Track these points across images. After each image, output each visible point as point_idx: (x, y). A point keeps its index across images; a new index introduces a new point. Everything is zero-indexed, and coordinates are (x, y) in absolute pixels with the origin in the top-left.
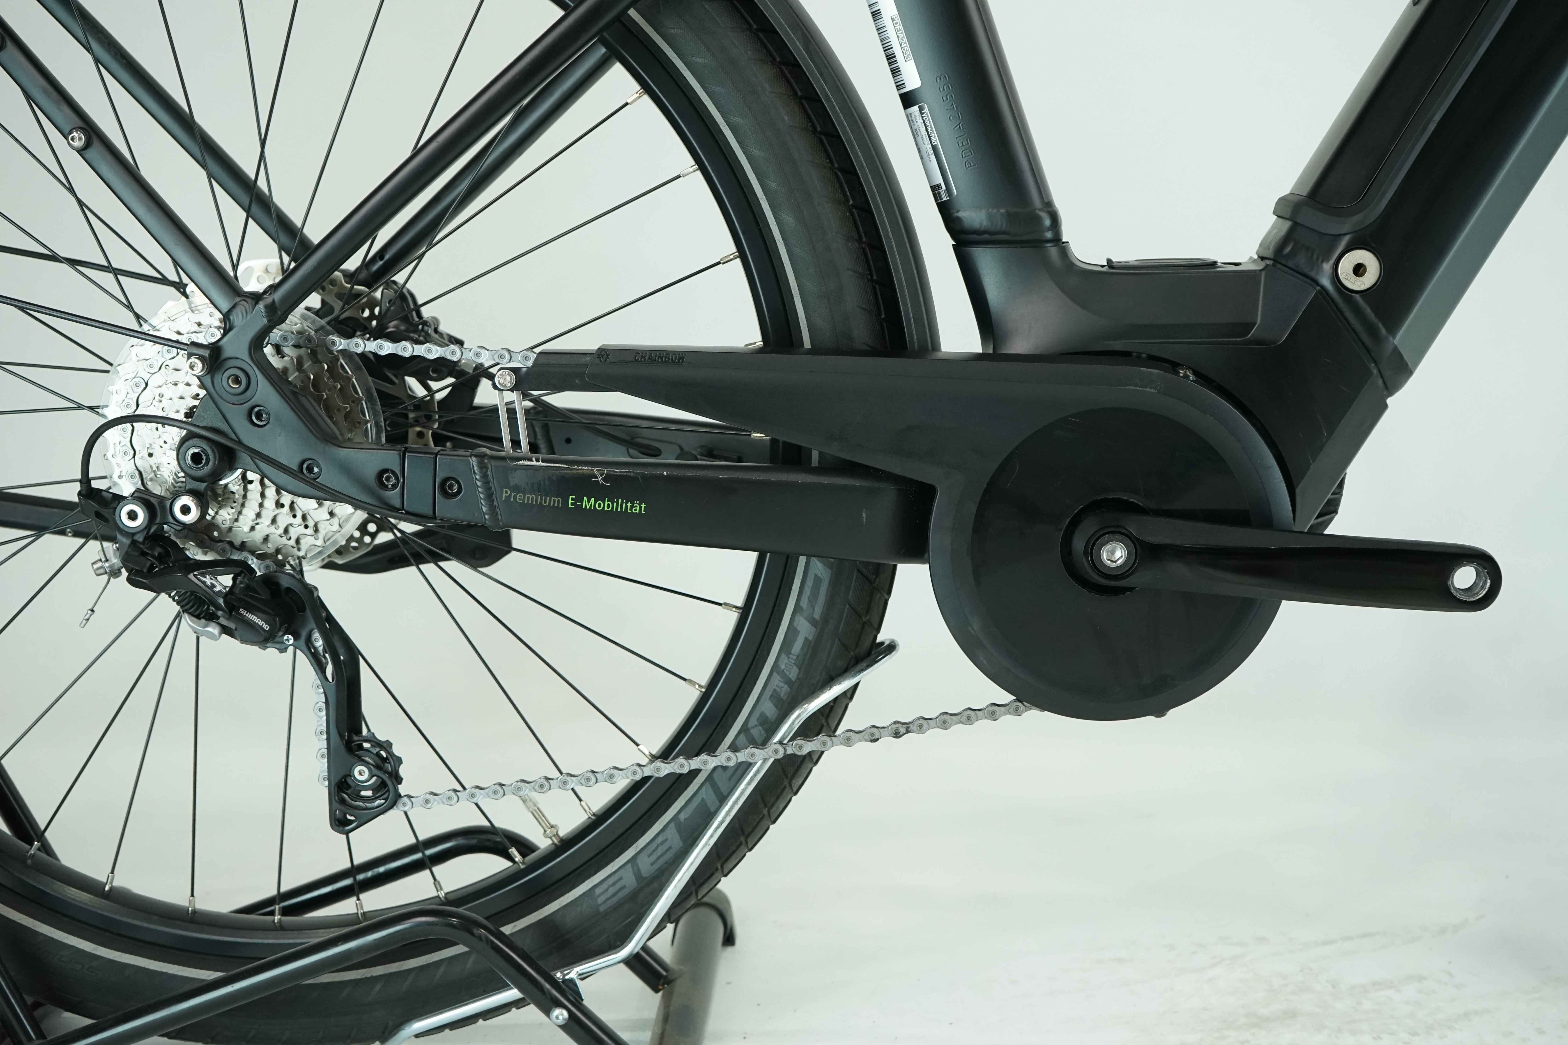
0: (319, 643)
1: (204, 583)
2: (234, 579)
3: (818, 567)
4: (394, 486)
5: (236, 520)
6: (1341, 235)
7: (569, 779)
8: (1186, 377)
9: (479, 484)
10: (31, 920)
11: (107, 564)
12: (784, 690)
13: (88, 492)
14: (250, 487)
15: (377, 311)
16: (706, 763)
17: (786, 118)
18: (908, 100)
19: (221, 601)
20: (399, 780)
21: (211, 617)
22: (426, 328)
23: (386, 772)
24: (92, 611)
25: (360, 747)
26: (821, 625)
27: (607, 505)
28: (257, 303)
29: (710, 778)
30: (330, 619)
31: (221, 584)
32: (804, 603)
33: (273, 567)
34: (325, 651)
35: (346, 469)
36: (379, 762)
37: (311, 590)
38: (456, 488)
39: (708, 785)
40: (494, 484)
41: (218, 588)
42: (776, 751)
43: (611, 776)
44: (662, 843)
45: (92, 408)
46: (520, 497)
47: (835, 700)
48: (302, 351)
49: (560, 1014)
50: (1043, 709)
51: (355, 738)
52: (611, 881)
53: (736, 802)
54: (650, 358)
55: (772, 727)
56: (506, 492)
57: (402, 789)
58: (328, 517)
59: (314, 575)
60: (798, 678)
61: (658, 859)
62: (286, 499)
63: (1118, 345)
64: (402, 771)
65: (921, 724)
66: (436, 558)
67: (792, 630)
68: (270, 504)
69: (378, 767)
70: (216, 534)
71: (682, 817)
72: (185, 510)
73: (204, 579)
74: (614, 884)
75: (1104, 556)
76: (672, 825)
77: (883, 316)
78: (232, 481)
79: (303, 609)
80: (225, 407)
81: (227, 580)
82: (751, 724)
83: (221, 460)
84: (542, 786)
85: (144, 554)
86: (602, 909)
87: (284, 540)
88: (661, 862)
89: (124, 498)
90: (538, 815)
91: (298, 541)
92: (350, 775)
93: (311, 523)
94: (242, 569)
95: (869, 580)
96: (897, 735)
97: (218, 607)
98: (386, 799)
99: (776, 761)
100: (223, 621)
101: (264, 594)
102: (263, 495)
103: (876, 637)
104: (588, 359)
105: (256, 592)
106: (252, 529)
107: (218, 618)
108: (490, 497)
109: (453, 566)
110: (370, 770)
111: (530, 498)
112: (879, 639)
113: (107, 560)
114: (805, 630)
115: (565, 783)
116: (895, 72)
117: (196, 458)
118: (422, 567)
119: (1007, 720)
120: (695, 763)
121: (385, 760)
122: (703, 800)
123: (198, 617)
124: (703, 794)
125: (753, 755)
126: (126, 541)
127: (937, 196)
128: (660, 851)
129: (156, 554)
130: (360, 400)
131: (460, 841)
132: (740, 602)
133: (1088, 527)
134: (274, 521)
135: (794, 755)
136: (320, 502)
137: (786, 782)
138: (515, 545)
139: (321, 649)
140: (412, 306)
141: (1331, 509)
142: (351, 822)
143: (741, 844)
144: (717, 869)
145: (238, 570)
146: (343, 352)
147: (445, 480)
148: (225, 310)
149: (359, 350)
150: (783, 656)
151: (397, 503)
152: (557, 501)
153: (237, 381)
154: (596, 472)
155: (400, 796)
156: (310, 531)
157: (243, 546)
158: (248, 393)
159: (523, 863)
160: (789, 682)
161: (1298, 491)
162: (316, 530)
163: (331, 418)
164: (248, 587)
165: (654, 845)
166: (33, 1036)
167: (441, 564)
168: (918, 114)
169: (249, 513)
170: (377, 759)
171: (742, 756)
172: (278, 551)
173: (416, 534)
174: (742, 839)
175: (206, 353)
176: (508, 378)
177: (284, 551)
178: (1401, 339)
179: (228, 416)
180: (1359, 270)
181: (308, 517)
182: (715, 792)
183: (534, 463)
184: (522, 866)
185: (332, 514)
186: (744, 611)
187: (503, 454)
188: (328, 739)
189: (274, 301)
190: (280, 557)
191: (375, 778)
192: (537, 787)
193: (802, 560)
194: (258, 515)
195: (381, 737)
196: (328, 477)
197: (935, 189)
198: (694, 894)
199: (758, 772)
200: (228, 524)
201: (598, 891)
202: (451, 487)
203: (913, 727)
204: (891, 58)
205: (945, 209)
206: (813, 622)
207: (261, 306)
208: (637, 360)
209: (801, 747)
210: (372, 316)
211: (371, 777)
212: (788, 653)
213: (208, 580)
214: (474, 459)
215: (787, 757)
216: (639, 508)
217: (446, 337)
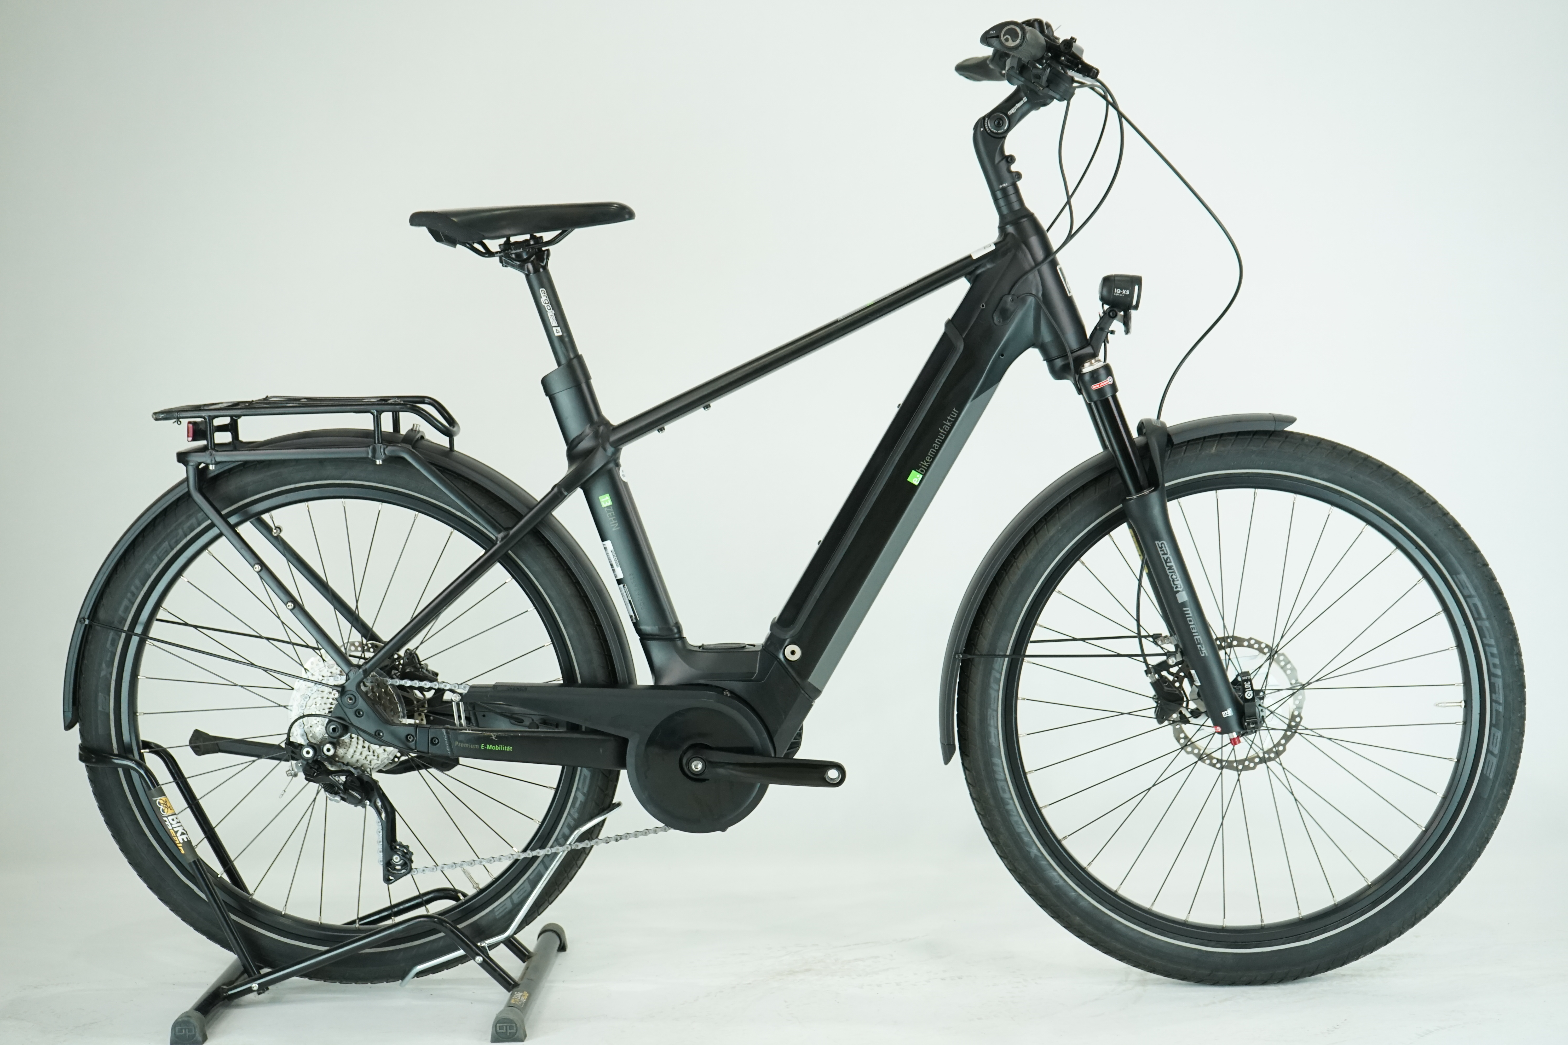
0: (379, 804)
1: (335, 779)
2: (346, 778)
3: (586, 771)
4: (413, 741)
5: (346, 753)
6: (787, 639)
7: (483, 860)
8: (727, 695)
9: (446, 739)
10: (252, 925)
11: (293, 772)
12: (572, 823)
13: (289, 743)
14: (353, 740)
15: (402, 662)
16: (541, 853)
17: (569, 591)
18: (619, 582)
19: (342, 787)
20: (412, 861)
21: (336, 793)
22: (423, 670)
23: (406, 858)
24: (285, 791)
25: (396, 848)
26: (587, 795)
27: (496, 748)
28: (359, 669)
29: (542, 861)
30: (384, 794)
31: (341, 780)
32: (580, 786)
33: (361, 772)
34: (382, 808)
35: (394, 734)
36: (404, 854)
37: (376, 782)
38: (437, 741)
39: (541, 863)
40: (452, 740)
41: (340, 782)
42: (567, 848)
43: (500, 859)
44: (523, 889)
45: (285, 707)
46: (462, 745)
47: (594, 826)
48: (373, 684)
49: (479, 959)
50: (676, 828)
51: (394, 844)
52: (501, 905)
53: (552, 870)
54: (514, 689)
55: (566, 838)
56: (457, 743)
57: (413, 865)
58: (383, 751)
59: (376, 776)
60: (578, 818)
61: (521, 895)
62: (367, 744)
63: (702, 682)
64: (413, 858)
65: (627, 836)
66: (426, 768)
67: (575, 798)
68: (360, 747)
69: (403, 856)
70: (337, 759)
71: (531, 878)
72: (328, 750)
73: (335, 778)
74: (502, 907)
75: (693, 767)
76: (527, 881)
77: (610, 668)
78: (346, 738)
79: (372, 790)
80: (345, 709)
81: (343, 778)
82: (559, 837)
83: (343, 730)
84: (471, 863)
85: (311, 768)
86: (497, 918)
87: (365, 762)
88: (522, 897)
89: (303, 745)
90: (471, 879)
91: (370, 762)
92: (392, 859)
93: (376, 754)
94: (349, 774)
95: (606, 776)
96: (617, 840)
97: (339, 789)
98: (406, 870)
99: (568, 851)
100: (342, 795)
101: (358, 784)
102: (357, 743)
103: (612, 800)
104: (489, 689)
105: (354, 783)
106: (352, 757)
107: (339, 793)
108: (450, 745)
109: (433, 770)
110: (400, 857)
111: (466, 745)
112: (614, 802)
113: (293, 770)
114: (581, 798)
115: (481, 862)
116: (614, 571)
117: (334, 730)
118: (420, 771)
119: (661, 834)
120: (535, 853)
121: (407, 853)
122: (540, 870)
123: (331, 793)
124: (539, 868)
125: (558, 849)
126: (305, 763)
127: (632, 620)
128: (521, 892)
129: (316, 768)
130: (396, 703)
131: (437, 894)
132: (555, 786)
133: (689, 754)
134: (361, 753)
135: (575, 850)
136: (380, 746)
137: (574, 862)
138: (460, 763)
139: (380, 807)
140: (417, 662)
141: (796, 745)
142: (391, 880)
143: (556, 889)
144: (546, 900)
145: (347, 774)
146: (391, 685)
147: (432, 739)
148: (347, 672)
149: (397, 684)
150: (572, 808)
151: (414, 747)
152: (477, 746)
153: (351, 699)
154: (492, 735)
155: (412, 869)
156: (376, 758)
157: (348, 764)
158: (355, 704)
159: (464, 900)
160: (574, 819)
161: (775, 739)
162: (378, 757)
163: (385, 711)
164: (352, 781)
165: (519, 889)
166: (256, 973)
167: (428, 770)
168: (623, 588)
169: (351, 750)
170: (403, 853)
171: (554, 850)
172: (362, 766)
173: (415, 757)
174: (557, 887)
175: (340, 689)
176: (458, 698)
177: (364, 766)
178: (812, 679)
179: (347, 713)
180: (793, 653)
181: (375, 752)
182: (544, 866)
183: (468, 731)
184: (463, 901)
185: (384, 750)
186: (557, 789)
187: (455, 727)
188: (383, 844)
189: (366, 669)
190: (363, 768)
191: (402, 861)
192: (470, 864)
193: (579, 769)
194: (355, 751)
195: (405, 844)
196: (386, 737)
197: (631, 617)
198: (536, 911)
199: (561, 857)
200: (342, 755)
201: (496, 910)
202: (435, 741)
203: (623, 837)
204: (612, 565)
205: (636, 625)
206: (584, 794)
207: (361, 670)
208: (508, 690)
209: (578, 846)
210: (400, 664)
211: (401, 860)
212: (574, 807)
213: (337, 778)
214: (444, 730)
215: (572, 850)
216: (510, 749)
217: (431, 672)
